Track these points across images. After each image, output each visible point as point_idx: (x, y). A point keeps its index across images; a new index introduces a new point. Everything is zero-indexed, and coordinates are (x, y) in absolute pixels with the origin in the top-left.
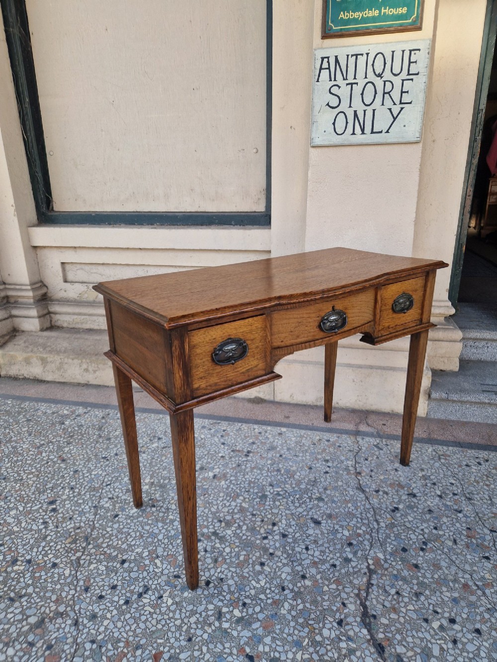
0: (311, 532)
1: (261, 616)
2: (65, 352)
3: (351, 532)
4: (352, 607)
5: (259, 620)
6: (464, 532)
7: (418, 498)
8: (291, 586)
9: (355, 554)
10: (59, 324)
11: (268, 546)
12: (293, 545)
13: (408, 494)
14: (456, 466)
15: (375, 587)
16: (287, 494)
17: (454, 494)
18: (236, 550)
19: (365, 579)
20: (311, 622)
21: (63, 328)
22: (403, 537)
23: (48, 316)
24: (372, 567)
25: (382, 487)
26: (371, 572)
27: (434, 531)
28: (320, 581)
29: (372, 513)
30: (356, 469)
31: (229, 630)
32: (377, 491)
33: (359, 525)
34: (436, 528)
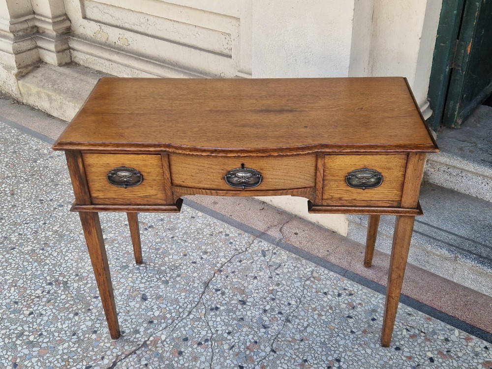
0: (132, 304)
1: (44, 345)
2: (66, 93)
3: (161, 314)
4: (106, 361)
5: (40, 347)
6: (248, 344)
7: (245, 306)
8: (80, 334)
9: (146, 329)
10: (76, 60)
11: (92, 303)
13: (240, 301)
14: (314, 290)
15: (136, 355)
16: (145, 270)
17: (280, 313)
18: (69, 299)
19: (134, 348)
20: (70, 360)
21: (79, 65)
22: (196, 331)
23: (68, 51)
24: (148, 342)
25: (226, 288)
26: (145, 344)
27: (225, 335)
28: (103, 339)
29: (194, 305)
30: (222, 267)
31: (18, 346)
32: (217, 290)
33: (173, 311)
34: (229, 333)
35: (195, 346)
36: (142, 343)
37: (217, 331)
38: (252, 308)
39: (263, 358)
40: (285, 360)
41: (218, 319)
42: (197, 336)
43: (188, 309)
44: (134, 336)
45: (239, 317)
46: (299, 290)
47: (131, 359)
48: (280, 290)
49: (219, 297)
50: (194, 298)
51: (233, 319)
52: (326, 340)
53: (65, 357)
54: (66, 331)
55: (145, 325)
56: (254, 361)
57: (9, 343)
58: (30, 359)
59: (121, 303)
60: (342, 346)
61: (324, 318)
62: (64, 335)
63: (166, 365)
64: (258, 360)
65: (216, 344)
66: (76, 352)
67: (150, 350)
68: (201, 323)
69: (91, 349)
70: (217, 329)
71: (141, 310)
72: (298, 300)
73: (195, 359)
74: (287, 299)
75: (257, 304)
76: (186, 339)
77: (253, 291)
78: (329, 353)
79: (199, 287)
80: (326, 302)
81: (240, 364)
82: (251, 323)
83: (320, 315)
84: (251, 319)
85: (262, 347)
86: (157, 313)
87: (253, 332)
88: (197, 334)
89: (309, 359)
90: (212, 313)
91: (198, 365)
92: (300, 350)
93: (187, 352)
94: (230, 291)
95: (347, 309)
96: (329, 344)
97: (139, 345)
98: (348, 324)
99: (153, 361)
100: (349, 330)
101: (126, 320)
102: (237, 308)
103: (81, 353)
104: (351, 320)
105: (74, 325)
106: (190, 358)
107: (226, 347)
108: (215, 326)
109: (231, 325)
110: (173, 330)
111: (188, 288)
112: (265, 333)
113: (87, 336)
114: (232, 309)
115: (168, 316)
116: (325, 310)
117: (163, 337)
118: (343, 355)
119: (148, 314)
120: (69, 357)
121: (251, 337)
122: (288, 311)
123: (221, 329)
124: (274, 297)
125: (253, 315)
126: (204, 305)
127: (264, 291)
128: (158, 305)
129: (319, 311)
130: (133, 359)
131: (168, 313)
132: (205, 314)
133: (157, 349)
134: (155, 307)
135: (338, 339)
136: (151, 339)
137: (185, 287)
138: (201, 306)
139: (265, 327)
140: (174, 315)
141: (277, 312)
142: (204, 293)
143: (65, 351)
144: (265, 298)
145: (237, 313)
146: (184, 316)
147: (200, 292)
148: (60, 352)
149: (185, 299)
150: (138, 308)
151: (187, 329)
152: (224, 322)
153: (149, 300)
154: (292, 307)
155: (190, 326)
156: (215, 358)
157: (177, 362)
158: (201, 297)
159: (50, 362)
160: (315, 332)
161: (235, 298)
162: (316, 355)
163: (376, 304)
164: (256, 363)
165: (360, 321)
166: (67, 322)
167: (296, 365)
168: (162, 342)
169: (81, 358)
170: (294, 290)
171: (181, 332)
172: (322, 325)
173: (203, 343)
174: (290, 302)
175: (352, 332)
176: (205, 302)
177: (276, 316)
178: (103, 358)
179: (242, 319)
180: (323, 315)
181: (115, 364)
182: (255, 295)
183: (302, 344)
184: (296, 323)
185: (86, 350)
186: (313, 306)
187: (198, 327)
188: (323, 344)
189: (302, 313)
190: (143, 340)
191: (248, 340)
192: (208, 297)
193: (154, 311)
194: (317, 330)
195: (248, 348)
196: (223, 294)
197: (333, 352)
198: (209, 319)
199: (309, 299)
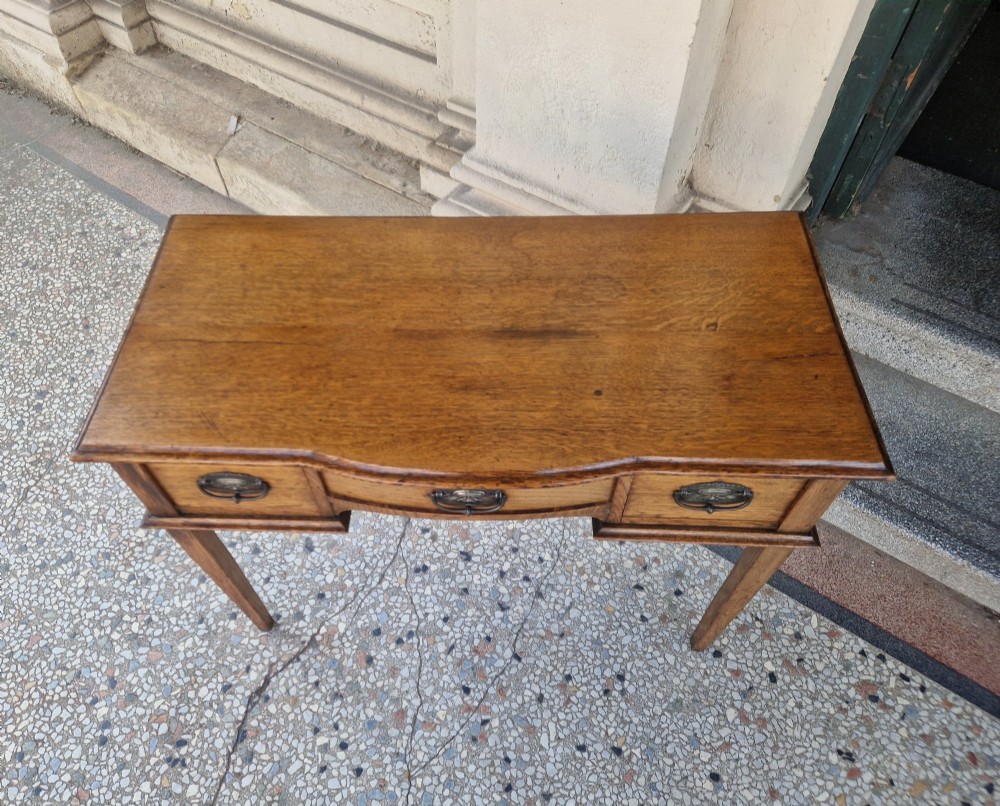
0: (290, 558)
1: (155, 642)
3: (337, 579)
4: (253, 675)
5: (150, 646)
6: (476, 642)
7: (469, 564)
8: (211, 621)
9: (315, 610)
12: (255, 567)
13: (461, 553)
14: (580, 531)
15: (299, 664)
17: (526, 579)
19: (296, 650)
20: (198, 673)
22: (392, 614)
24: (318, 638)
25: (438, 527)
26: (313, 642)
27: (440, 623)
28: (247, 629)
29: (388, 561)
31: (115, 643)
32: (424, 532)
33: (355, 573)
34: (446, 620)
35: (393, 646)
36: (308, 639)
37: (426, 614)
38: (481, 568)
39: (500, 670)
40: (535, 675)
41: (428, 591)
42: (395, 625)
43: (379, 570)
44: (296, 625)
45: (461, 587)
46: (556, 531)
47: (293, 672)
48: (525, 531)
49: (428, 544)
50: (388, 545)
51: (452, 590)
52: (601, 635)
53: (190, 666)
54: (187, 615)
55: (312, 602)
56: (486, 678)
57: (100, 637)
58: (135, 670)
59: (273, 556)
60: (626, 648)
61: (597, 588)
62: (186, 623)
63: (348, 683)
64: (493, 675)
65: (425, 641)
66: (205, 655)
67: (322, 653)
68: (400, 598)
69: (228, 650)
70: (427, 610)
71: (304, 571)
72: (555, 552)
73: (394, 672)
74: (538, 550)
75: (490, 559)
76: (377, 632)
77: (482, 532)
78: (606, 662)
79: (396, 524)
80: (600, 555)
81: (464, 683)
82: (480, 599)
83: (591, 583)
84: (481, 592)
85: (499, 649)
86: (330, 578)
87: (484, 617)
88: (395, 622)
89: (573, 673)
90: (418, 579)
91: (398, 684)
92: (560, 655)
93: (380, 656)
94: (446, 533)
95: (634, 572)
96: (606, 642)
97: (303, 642)
98: (636, 601)
99: (327, 676)
100: (638, 615)
101: (281, 592)
102: (457, 569)
103: (214, 658)
104: (641, 594)
105: (200, 602)
106: (385, 671)
107: (442, 648)
108: (423, 604)
109: (448, 604)
110: (357, 612)
111: (378, 525)
112: (502, 619)
113: (221, 623)
114: (449, 569)
115: (348, 583)
116: (599, 571)
117: (342, 627)
118: (629, 665)
119: (317, 580)
120: (195, 666)
121: (480, 627)
122: (539, 575)
123: (432, 611)
124: (515, 545)
125: (483, 581)
126: (405, 561)
127: (500, 533)
128: (331, 561)
129: (589, 575)
130: (296, 672)
131: (348, 578)
132: (406, 580)
133: (334, 651)
134: (327, 564)
135: (621, 632)
136: (323, 630)
137: (372, 524)
138: (400, 564)
139: (503, 608)
140: (357, 580)
141: (521, 576)
142: (403, 535)
143: (189, 654)
144: (502, 548)
145: (459, 579)
146: (374, 584)
147: (398, 535)
148: (181, 656)
149: (374, 548)
150: (299, 568)
151: (378, 610)
152: (437, 596)
153: (316, 549)
154: (545, 566)
155: (382, 605)
156: (424, 671)
157: (365, 679)
158: (399, 545)
159: (167, 676)
160: (583, 619)
161: (453, 546)
162: (585, 666)
163: (681, 559)
164: (489, 681)
165: (656, 596)
166: (188, 596)
167: (553, 687)
168: (340, 638)
169: (215, 669)
170: (548, 532)
171: (369, 616)
172: (595, 603)
173: (405, 639)
174: (543, 555)
175: (643, 619)
176: (405, 555)
177: (521, 585)
178: (248, 669)
179: (466, 590)
180: (595, 584)
181: (267, 681)
182: (485, 540)
183: (563, 642)
184: (553, 600)
185: (220, 652)
186: (580, 564)
187: (396, 607)
188: (597, 642)
189: (562, 579)
190: (310, 633)
191: (476, 635)
192: (410, 544)
193: (325, 573)
194: (587, 613)
195: (476, 651)
196: (434, 538)
197: (612, 660)
198: (414, 591)
199: (572, 548)
